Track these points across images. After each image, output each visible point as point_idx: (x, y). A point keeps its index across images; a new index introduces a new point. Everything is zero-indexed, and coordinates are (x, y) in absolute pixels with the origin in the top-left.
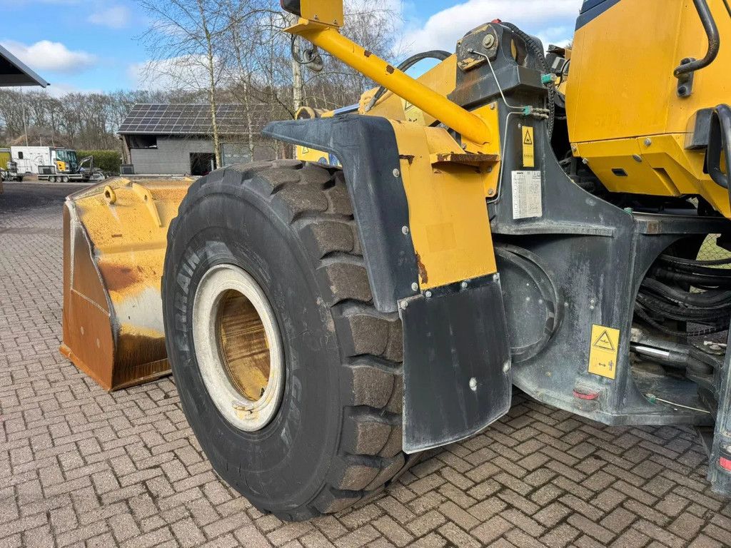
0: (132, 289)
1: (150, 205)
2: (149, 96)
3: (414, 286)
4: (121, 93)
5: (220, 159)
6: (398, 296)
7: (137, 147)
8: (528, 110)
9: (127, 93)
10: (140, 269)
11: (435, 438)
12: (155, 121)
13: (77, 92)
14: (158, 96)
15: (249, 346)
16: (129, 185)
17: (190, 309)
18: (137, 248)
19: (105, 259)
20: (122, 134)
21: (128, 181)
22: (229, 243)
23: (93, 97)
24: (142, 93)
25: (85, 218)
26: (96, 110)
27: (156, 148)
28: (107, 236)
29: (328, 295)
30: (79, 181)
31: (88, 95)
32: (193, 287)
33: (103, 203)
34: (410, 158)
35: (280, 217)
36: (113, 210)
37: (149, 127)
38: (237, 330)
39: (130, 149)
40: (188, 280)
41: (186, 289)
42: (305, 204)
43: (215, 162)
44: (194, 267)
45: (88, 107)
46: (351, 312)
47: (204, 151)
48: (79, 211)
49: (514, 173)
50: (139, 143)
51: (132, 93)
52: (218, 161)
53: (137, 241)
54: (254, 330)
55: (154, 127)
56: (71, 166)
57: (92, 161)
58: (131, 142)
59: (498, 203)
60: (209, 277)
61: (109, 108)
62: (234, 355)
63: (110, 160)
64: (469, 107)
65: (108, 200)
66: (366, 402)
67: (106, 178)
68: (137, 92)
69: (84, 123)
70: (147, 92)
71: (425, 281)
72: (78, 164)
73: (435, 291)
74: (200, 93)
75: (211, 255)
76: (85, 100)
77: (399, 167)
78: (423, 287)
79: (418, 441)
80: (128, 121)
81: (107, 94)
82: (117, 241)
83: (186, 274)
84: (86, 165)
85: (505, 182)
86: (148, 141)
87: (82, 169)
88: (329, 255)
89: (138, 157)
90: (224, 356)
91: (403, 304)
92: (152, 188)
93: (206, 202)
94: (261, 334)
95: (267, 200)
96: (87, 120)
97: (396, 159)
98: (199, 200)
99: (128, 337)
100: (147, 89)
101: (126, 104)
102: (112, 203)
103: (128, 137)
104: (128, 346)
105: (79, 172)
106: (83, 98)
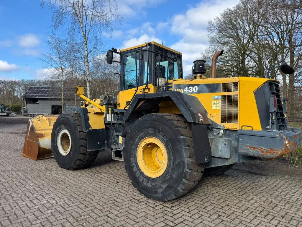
0: (43, 138)
1: (47, 121)
2: (35, 82)
3: (89, 129)
4: (23, 81)
5: (64, 109)
6: (86, 130)
7: (30, 103)
8: (110, 106)
9: (26, 80)
10: (45, 134)
11: (92, 150)
12: (38, 93)
13: (4, 80)
14: (39, 82)
15: (67, 144)
16: (42, 117)
17: (57, 138)
18: (44, 130)
19: (37, 132)
20: (24, 98)
21: (42, 116)
22: (64, 125)
23: (11, 82)
24: (32, 81)
25: (33, 123)
26: (11, 87)
27: (38, 103)
28: (38, 127)
29: (78, 131)
30: (4, 116)
31: (8, 81)
32: (57, 133)
33: (37, 120)
34: (90, 113)
35: (72, 120)
36: (39, 122)
37: (36, 95)
38: (65, 141)
39: (27, 104)
40: (57, 132)
41: (56, 134)
42: (76, 119)
43: (62, 110)
44: (58, 130)
45: (8, 85)
46: (81, 133)
47: (58, 105)
48: (32, 122)
49: (107, 115)
50: (31, 102)
51: (27, 81)
52: (63, 109)
53: (44, 128)
54: (68, 142)
55: (37, 95)
56: (2, 110)
57: (11, 108)
58: (28, 101)
59: (105, 119)
60: (61, 131)
61: (17, 86)
62: (64, 145)
63: (17, 108)
64: (102, 106)
65: (38, 120)
66: (83, 145)
67: (16, 115)
68: (30, 80)
69: (5, 92)
70: (34, 80)
71: (91, 128)
72: (5, 109)
73: (92, 130)
74: (57, 82)
75: (61, 127)
76: (7, 83)
77: (88, 114)
78: (91, 129)
79: (89, 150)
80: (27, 93)
81: (17, 81)
82: (40, 128)
83: (56, 131)
84: (8, 110)
85: (106, 116)
86: (34, 101)
87: (6, 111)
88: (78, 125)
89: (30, 107)
90: (62, 145)
91: (87, 131)
92: (48, 117)
93: (61, 119)
94: (69, 142)
95: (70, 118)
96: (6, 91)
97: (87, 113)
98: (60, 119)
99: (41, 148)
100: (35, 79)
101: (25, 85)
102: (39, 121)
103: (26, 99)
104: (41, 150)
105: (4, 113)
106: (6, 82)
